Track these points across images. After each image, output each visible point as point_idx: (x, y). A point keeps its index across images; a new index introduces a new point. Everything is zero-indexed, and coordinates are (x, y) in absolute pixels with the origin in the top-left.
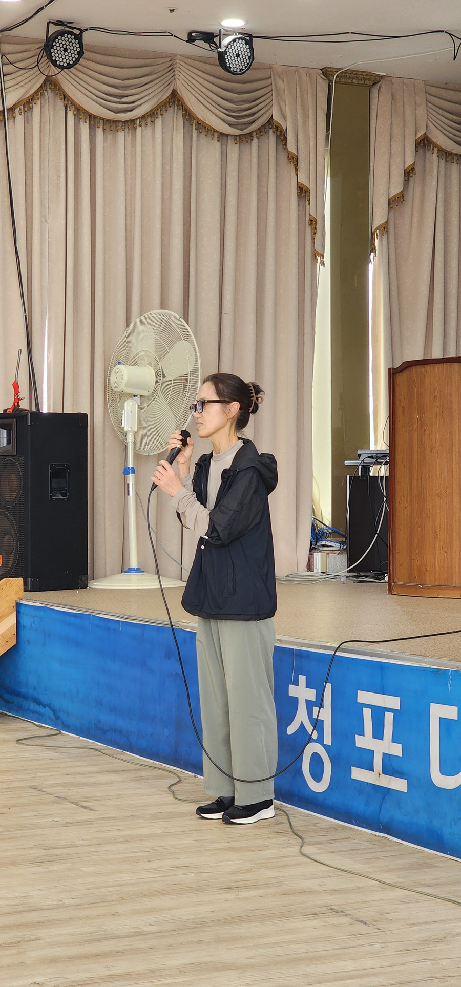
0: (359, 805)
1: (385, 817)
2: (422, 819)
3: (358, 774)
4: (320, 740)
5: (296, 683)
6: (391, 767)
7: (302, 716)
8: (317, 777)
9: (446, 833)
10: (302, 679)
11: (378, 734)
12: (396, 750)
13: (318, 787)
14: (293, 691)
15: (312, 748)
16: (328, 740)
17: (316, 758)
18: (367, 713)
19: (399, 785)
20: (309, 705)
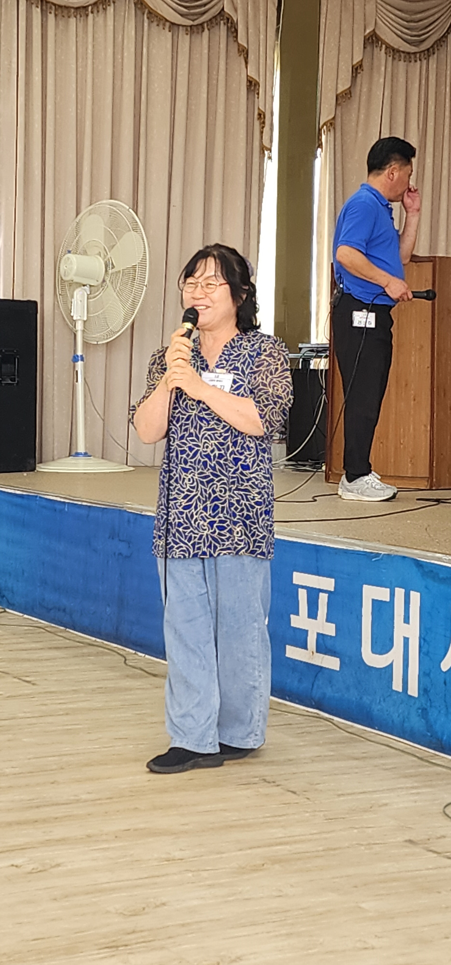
0: (293, 683)
1: (317, 694)
2: (353, 695)
3: (292, 652)
6: (324, 646)
9: (376, 709)
11: (313, 613)
12: (330, 630)
18: (303, 595)
19: (332, 663)
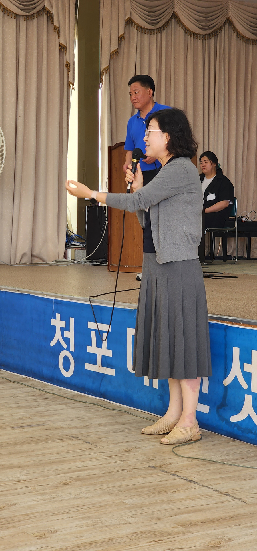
0: (89, 383)
1: (103, 389)
2: (122, 390)
3: (88, 367)
4: (68, 349)
5: (55, 318)
6: (106, 362)
7: (58, 336)
8: (67, 369)
9: (135, 396)
10: (58, 316)
11: (99, 345)
12: (109, 353)
13: (67, 374)
14: (53, 322)
15: (64, 353)
16: (72, 349)
17: (66, 359)
18: (93, 334)
19: (111, 372)
20: (62, 330)
